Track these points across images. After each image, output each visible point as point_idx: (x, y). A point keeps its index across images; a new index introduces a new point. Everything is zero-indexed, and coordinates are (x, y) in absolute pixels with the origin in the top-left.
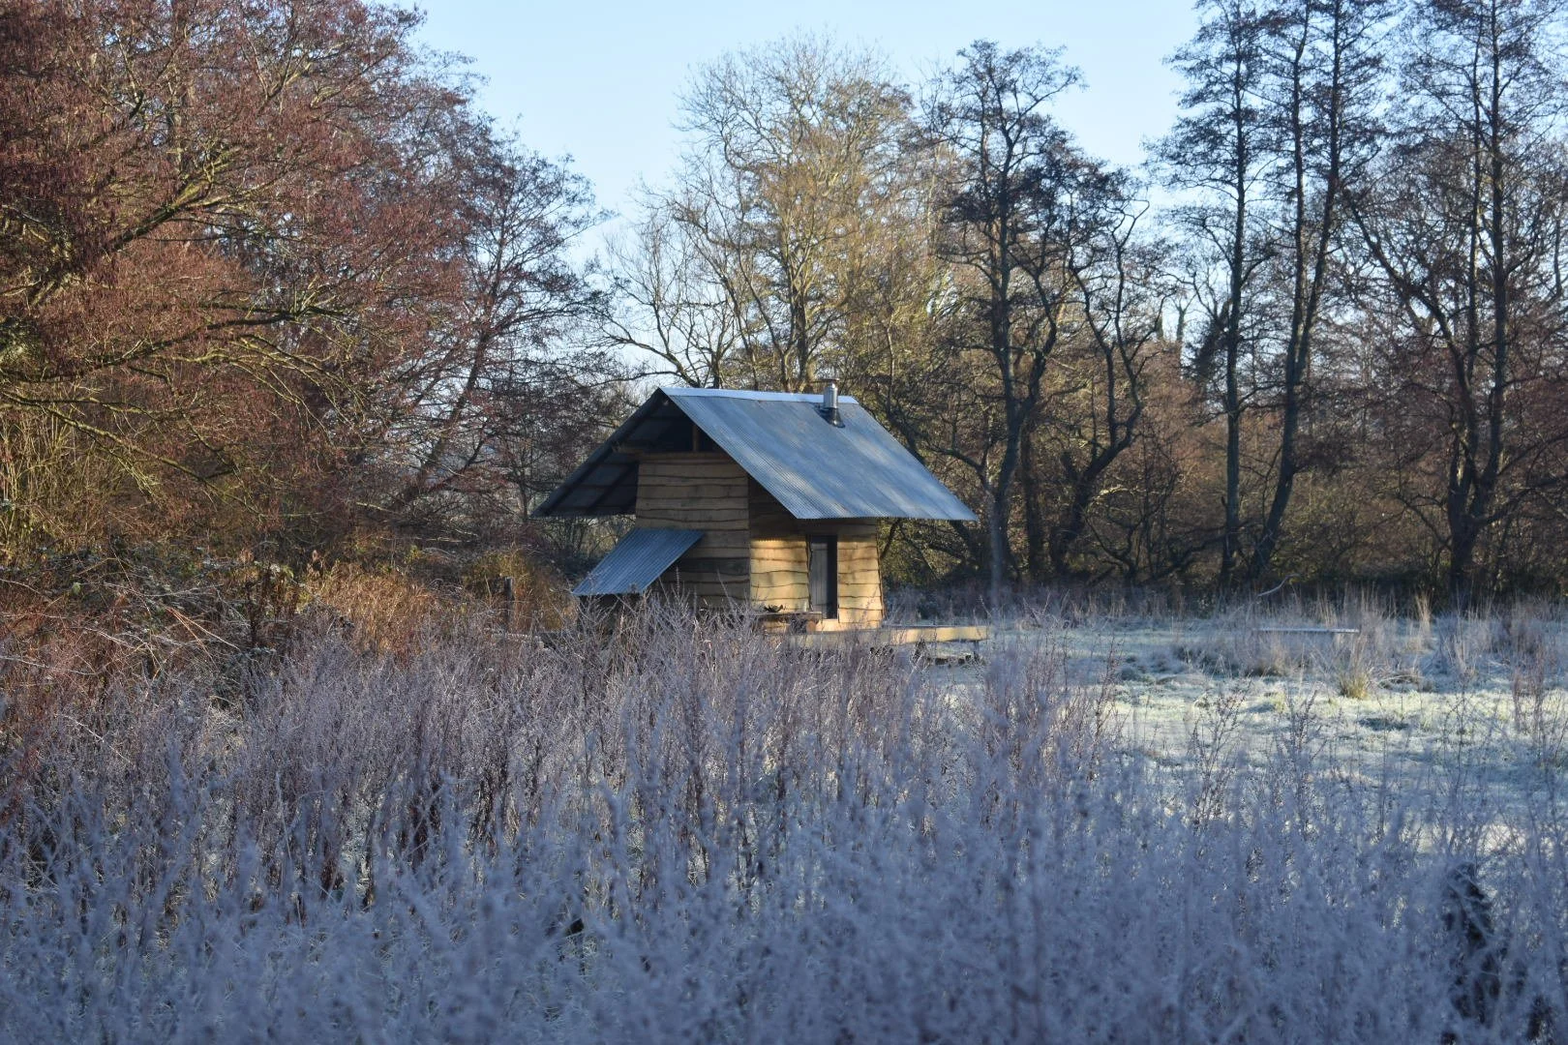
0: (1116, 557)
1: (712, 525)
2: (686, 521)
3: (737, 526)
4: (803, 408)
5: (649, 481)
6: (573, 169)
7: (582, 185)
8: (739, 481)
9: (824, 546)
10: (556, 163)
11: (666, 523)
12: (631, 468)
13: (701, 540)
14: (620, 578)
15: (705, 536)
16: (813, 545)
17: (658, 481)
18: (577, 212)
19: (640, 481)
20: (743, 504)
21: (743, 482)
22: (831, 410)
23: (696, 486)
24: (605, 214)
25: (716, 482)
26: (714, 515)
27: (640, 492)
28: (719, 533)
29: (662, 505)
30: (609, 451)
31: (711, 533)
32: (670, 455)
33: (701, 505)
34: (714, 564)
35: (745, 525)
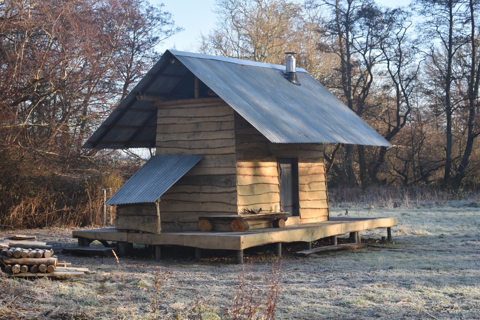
0: (400, 173)
1: (209, 151)
2: (190, 149)
3: (227, 151)
4: (273, 71)
5: (166, 121)
6: (164, 9)
7: (168, 15)
8: (228, 118)
9: (289, 165)
10: (156, 7)
11: (177, 150)
12: (153, 114)
13: (201, 162)
14: (141, 191)
15: (204, 159)
16: (282, 165)
17: (171, 121)
18: (166, 28)
19: (159, 121)
20: (230, 135)
21: (231, 118)
22: (292, 73)
23: (198, 123)
24: (178, 29)
25: (211, 119)
26: (211, 144)
27: (159, 129)
28: (214, 157)
29: (174, 137)
30: (134, 101)
31: (208, 157)
32: (179, 101)
33: (201, 136)
34: (211, 180)
35: (233, 150)
